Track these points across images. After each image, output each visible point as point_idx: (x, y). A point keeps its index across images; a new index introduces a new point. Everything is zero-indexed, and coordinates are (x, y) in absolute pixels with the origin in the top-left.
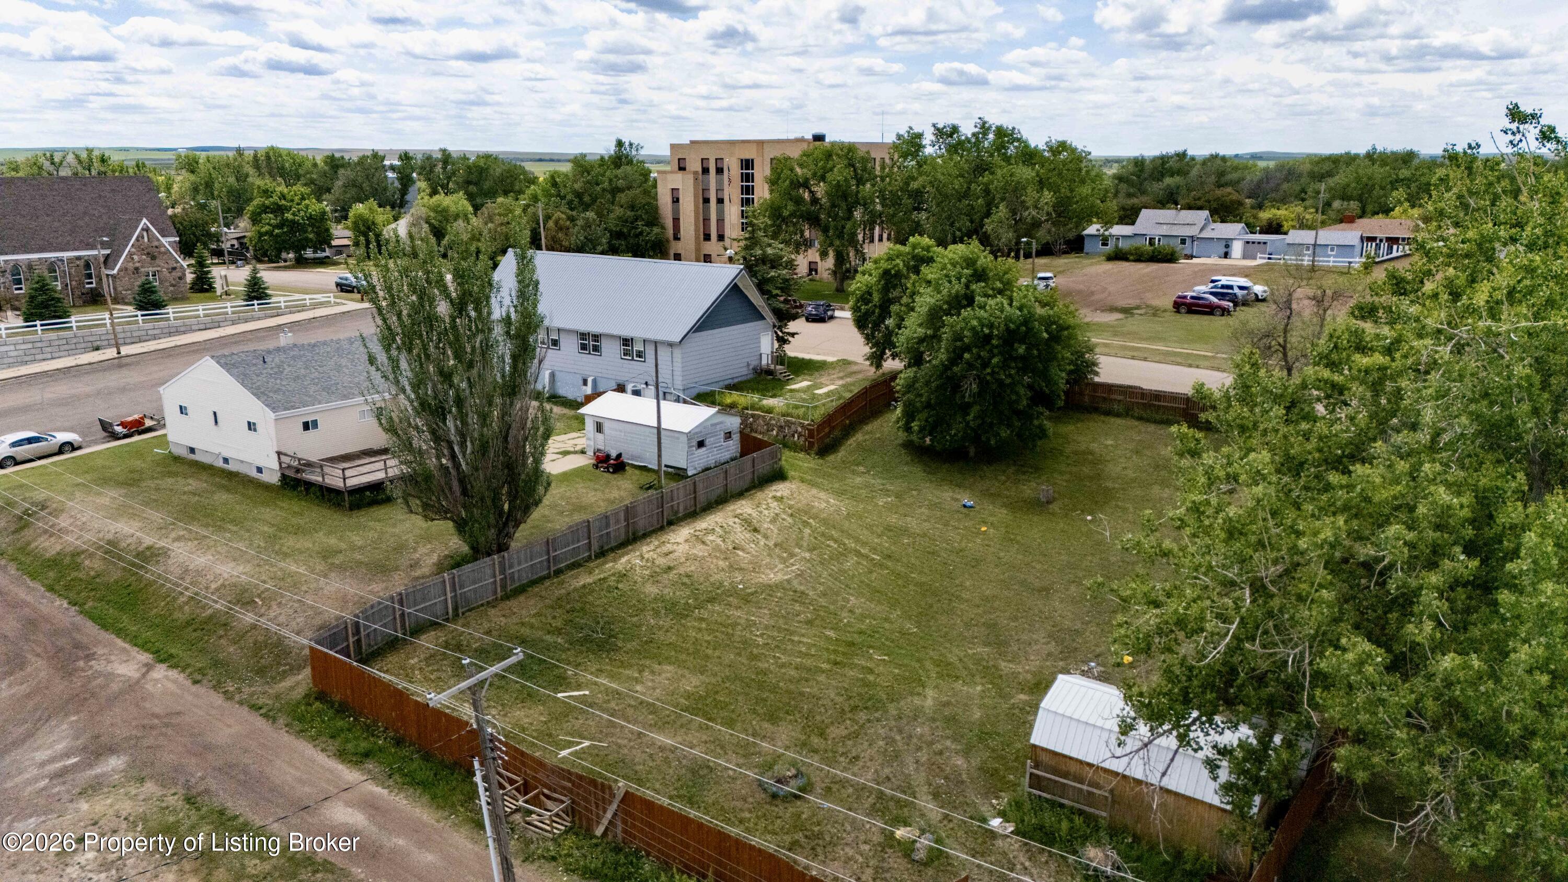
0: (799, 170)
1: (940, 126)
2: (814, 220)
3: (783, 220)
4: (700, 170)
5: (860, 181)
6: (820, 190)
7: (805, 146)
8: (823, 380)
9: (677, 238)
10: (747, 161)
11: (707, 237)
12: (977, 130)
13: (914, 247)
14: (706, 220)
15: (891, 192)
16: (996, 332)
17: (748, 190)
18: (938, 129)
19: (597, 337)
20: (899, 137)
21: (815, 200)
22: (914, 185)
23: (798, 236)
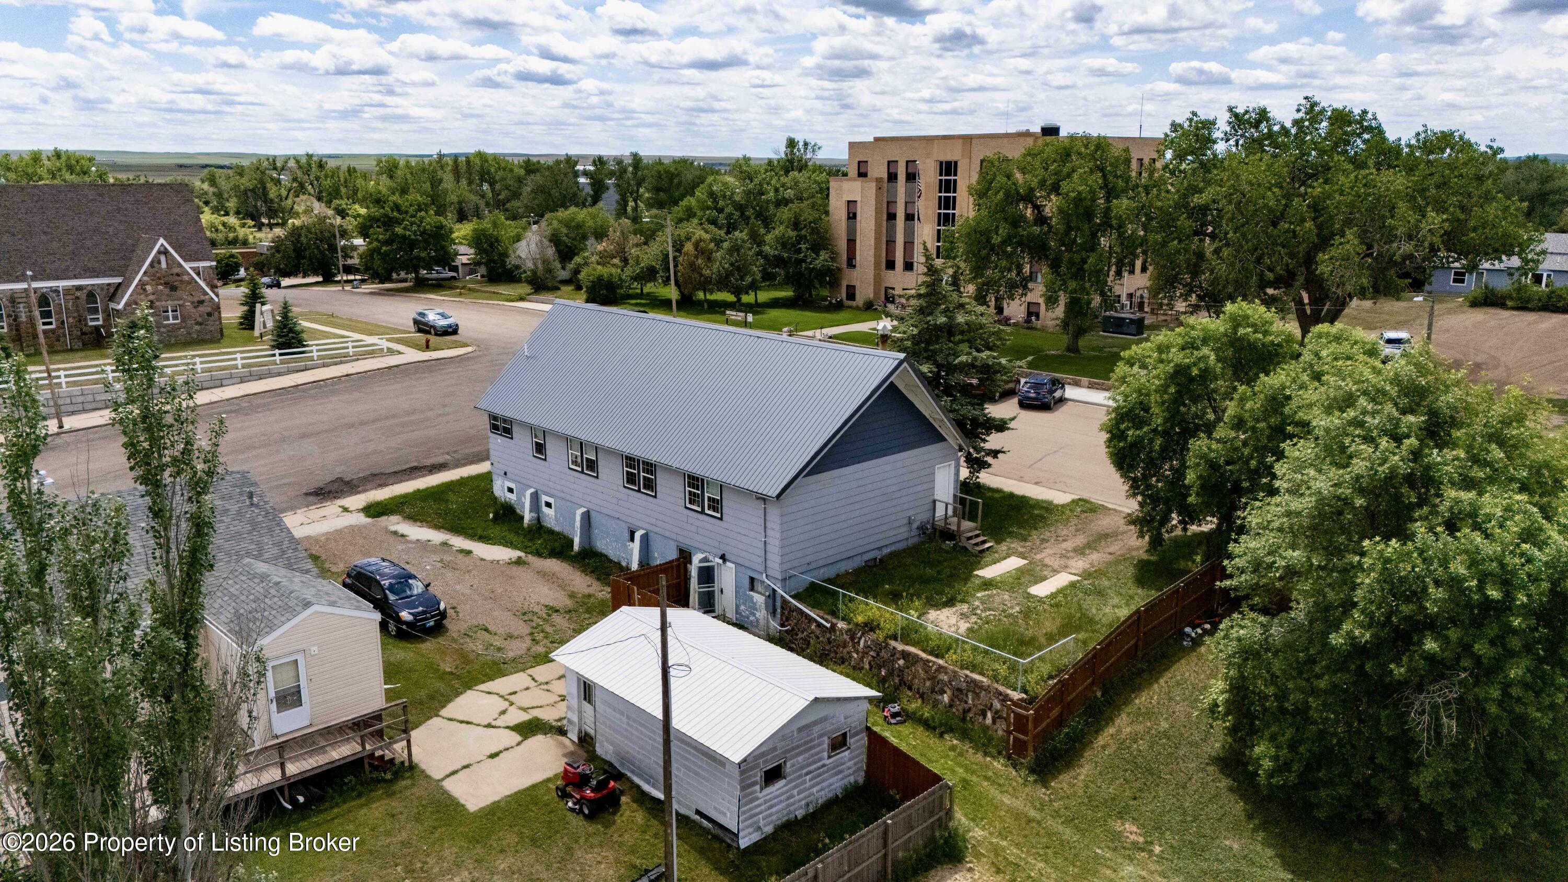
0: (1018, 175)
1: (1240, 110)
2: (1038, 249)
3: (992, 249)
4: (885, 176)
5: (1111, 193)
6: (1051, 206)
7: (1030, 142)
8: (1047, 555)
9: (851, 264)
10: (949, 164)
11: (891, 265)
12: (1301, 115)
13: (1236, 322)
14: (891, 243)
15: (1160, 209)
16: (1522, 598)
17: (948, 203)
18: (1236, 116)
19: (650, 467)
20: (1175, 126)
21: (1041, 220)
22: (1196, 200)
23: (1014, 274)
